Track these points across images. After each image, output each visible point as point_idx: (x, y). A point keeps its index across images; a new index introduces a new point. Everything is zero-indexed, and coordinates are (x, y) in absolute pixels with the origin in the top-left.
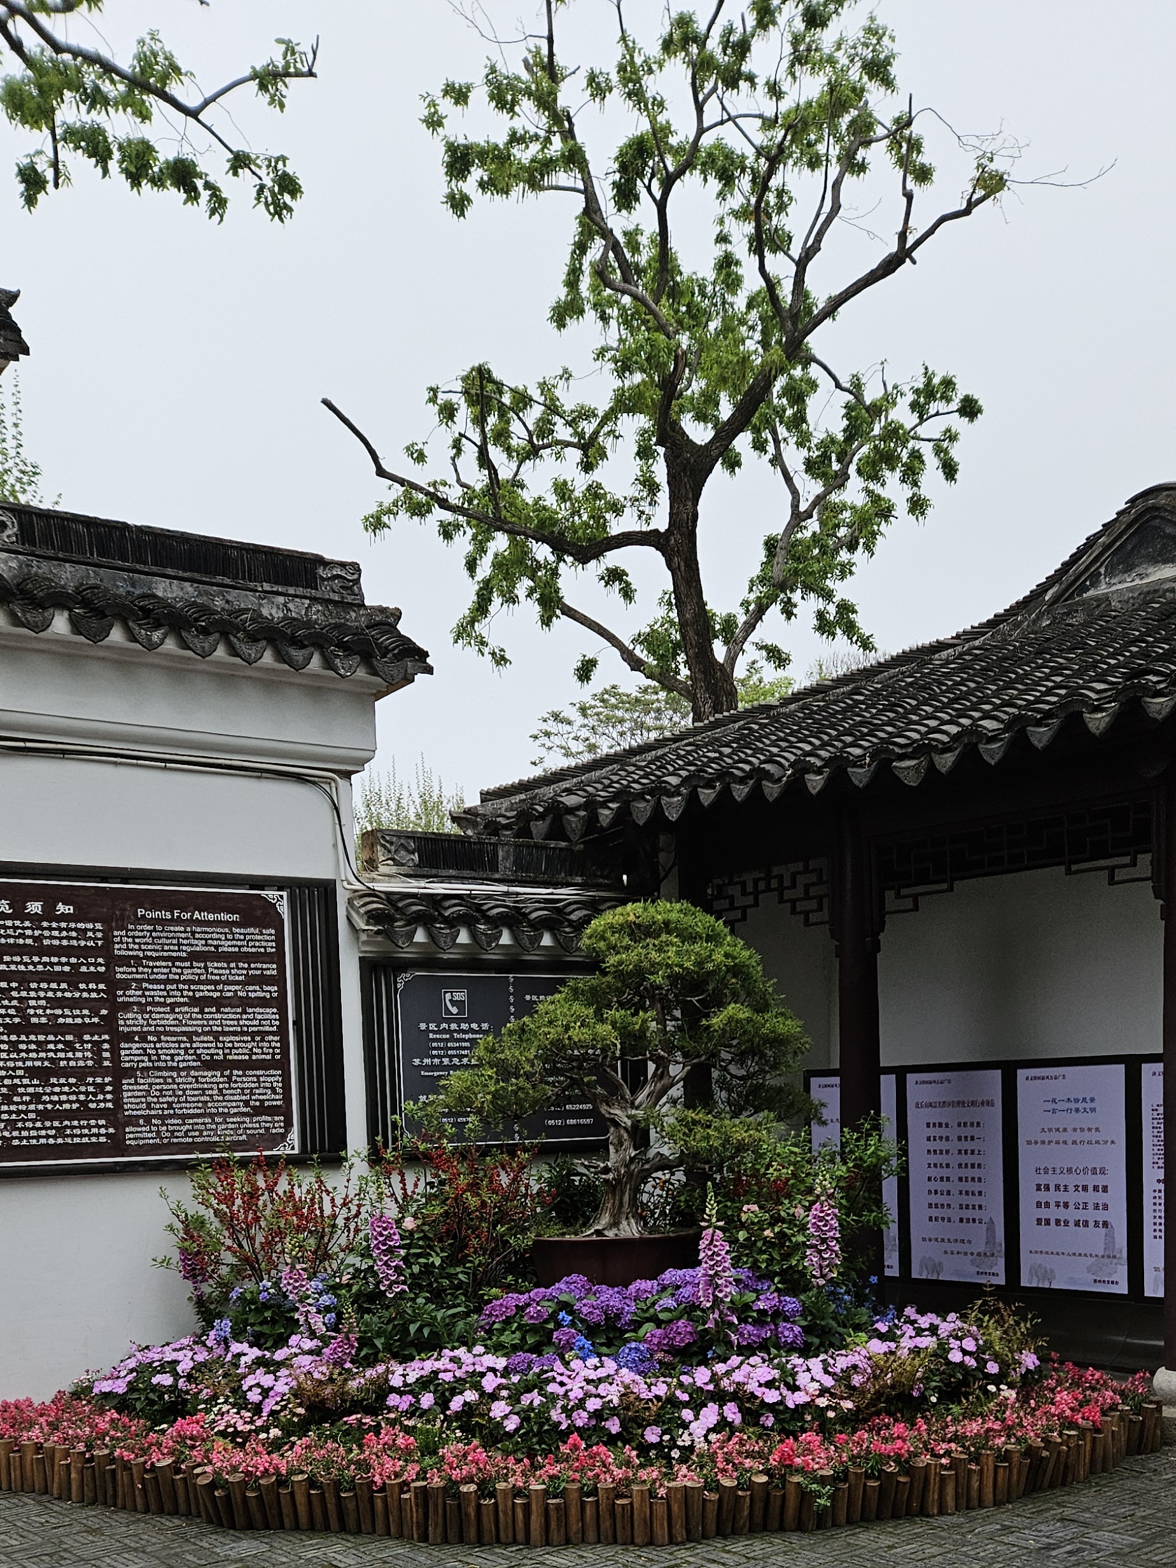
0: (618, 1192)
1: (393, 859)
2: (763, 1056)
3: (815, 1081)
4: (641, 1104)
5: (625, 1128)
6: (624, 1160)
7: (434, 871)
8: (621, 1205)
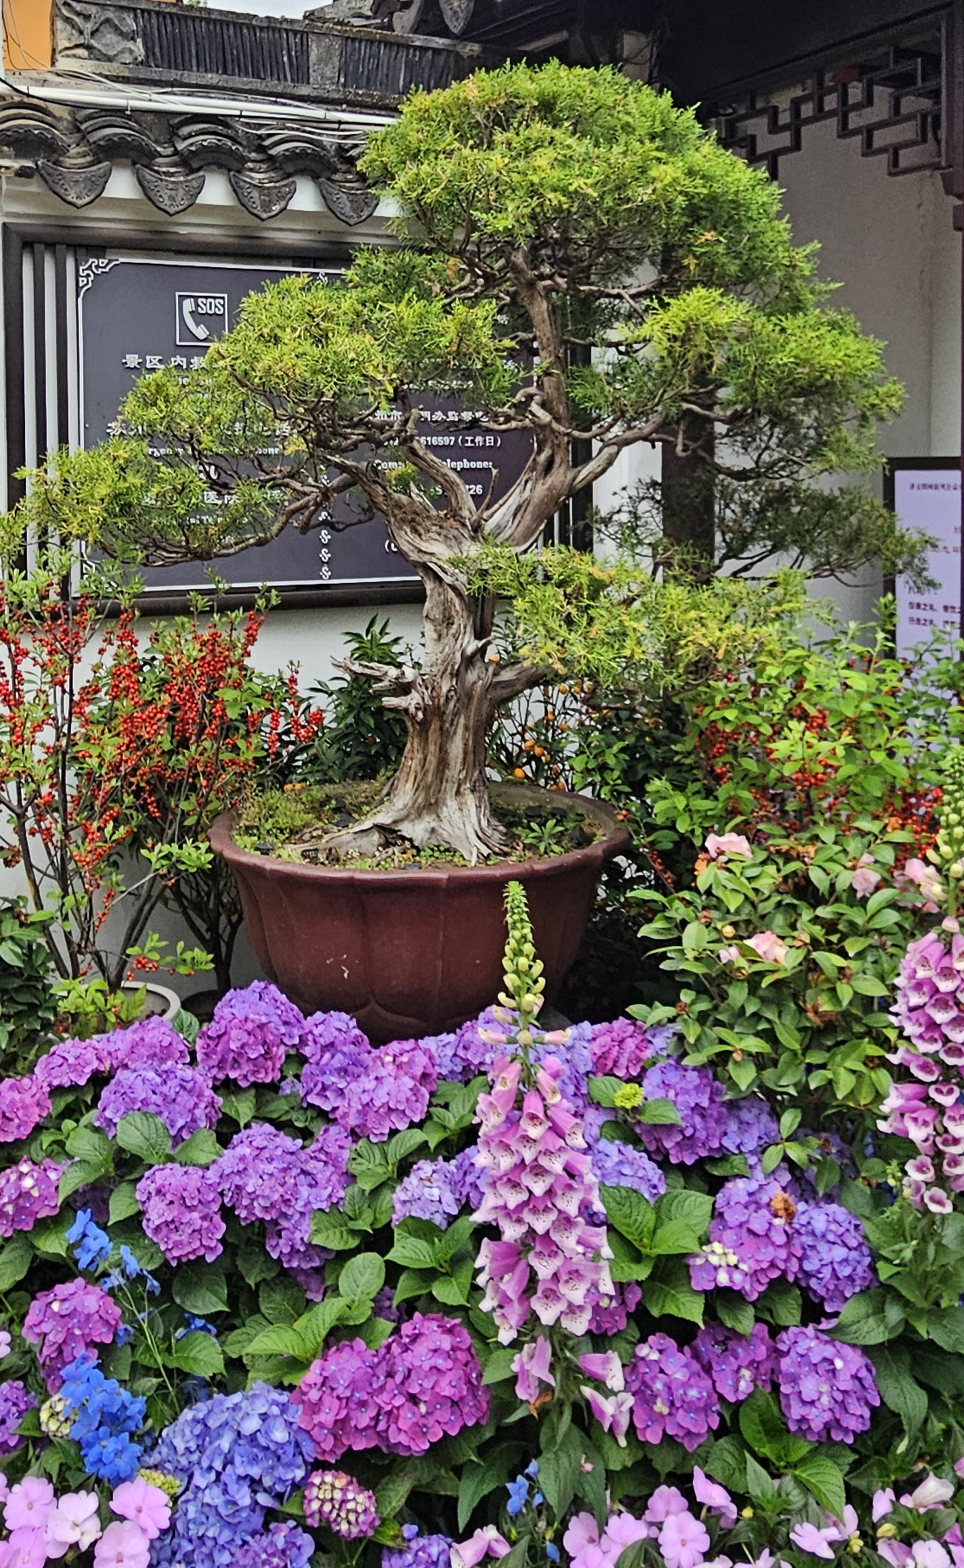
0: (433, 735)
1: (89, 48)
2: (792, 425)
3: (902, 477)
4: (499, 529)
5: (454, 588)
6: (448, 661)
7: (173, 75)
8: (443, 763)
